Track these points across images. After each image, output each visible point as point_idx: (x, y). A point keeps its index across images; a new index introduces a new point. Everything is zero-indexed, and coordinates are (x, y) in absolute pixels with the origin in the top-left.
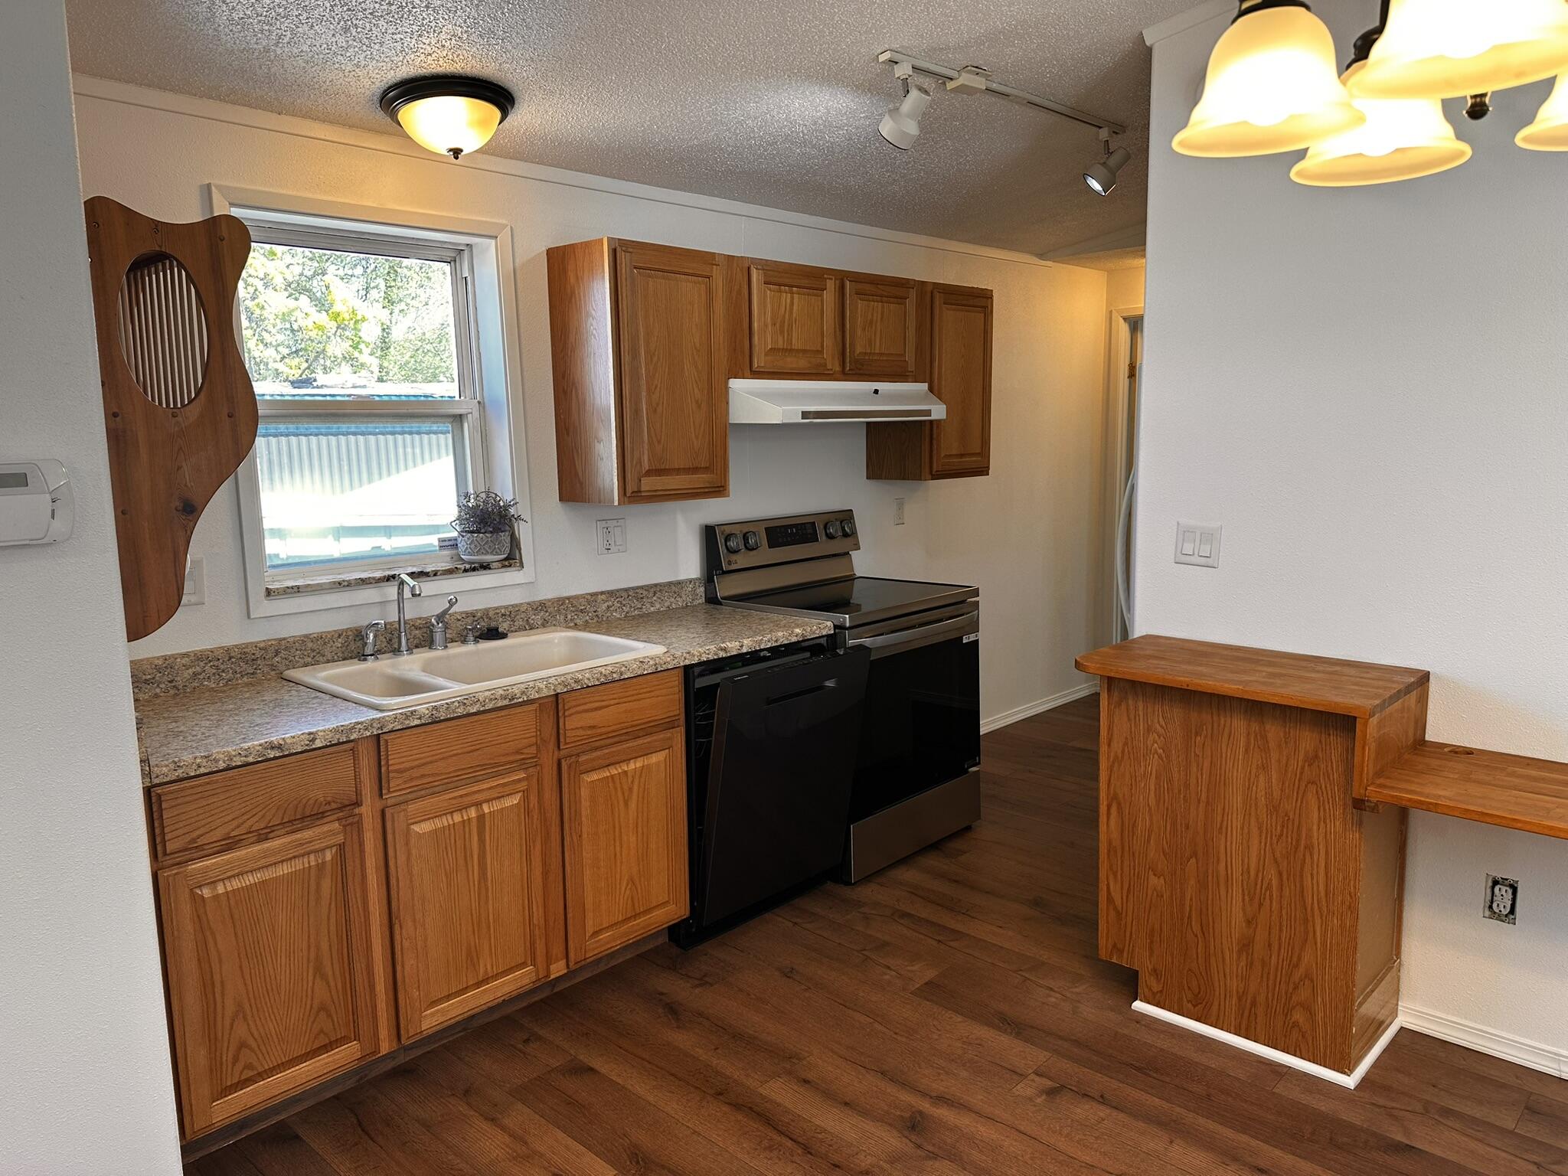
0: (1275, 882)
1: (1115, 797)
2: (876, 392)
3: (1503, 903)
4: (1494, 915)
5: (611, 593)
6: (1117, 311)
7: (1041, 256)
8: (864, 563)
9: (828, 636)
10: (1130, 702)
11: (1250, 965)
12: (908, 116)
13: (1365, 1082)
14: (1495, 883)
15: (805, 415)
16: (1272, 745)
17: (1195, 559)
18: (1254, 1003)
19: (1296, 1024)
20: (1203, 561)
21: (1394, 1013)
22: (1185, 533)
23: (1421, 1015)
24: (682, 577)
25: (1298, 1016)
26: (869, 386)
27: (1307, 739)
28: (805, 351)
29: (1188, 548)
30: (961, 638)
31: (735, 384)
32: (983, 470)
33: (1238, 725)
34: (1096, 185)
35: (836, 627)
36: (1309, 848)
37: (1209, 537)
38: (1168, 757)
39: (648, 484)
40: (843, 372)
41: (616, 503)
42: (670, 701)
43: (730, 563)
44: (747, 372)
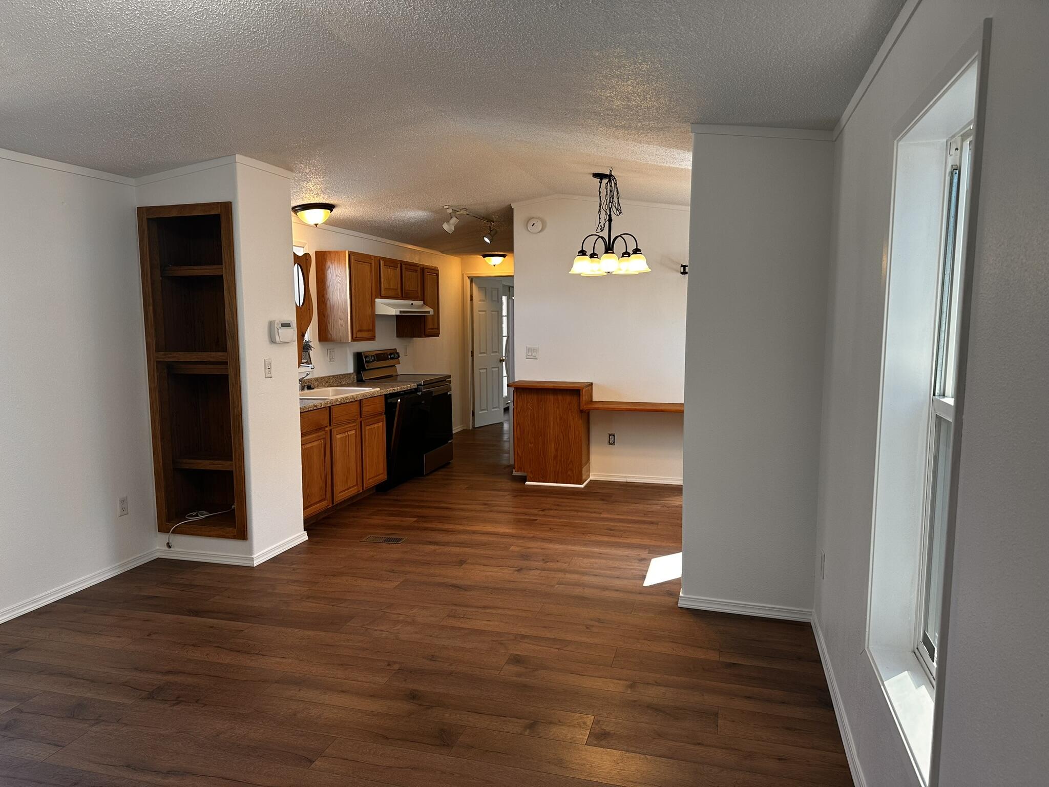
0: (562, 438)
1: (519, 424)
2: (412, 304)
3: (612, 441)
4: (610, 444)
5: (333, 376)
6: (466, 274)
7: (442, 252)
8: (401, 369)
9: (415, 389)
10: (523, 396)
11: (557, 463)
12: (453, 225)
13: (585, 487)
14: (610, 435)
15: (401, 312)
16: (560, 401)
17: (532, 357)
18: (558, 472)
19: (569, 475)
20: (534, 357)
21: (589, 476)
22: (529, 349)
23: (595, 475)
24: (349, 372)
25: (569, 473)
26: (411, 302)
27: (568, 398)
28: (393, 289)
29: (530, 354)
30: (447, 393)
31: (377, 300)
32: (437, 335)
33: (551, 397)
34: (487, 240)
35: (418, 385)
36: (570, 427)
37: (535, 350)
38: (533, 410)
39: (360, 335)
40: (402, 297)
41: (350, 341)
42: (381, 406)
43: (367, 367)
44: (379, 296)
